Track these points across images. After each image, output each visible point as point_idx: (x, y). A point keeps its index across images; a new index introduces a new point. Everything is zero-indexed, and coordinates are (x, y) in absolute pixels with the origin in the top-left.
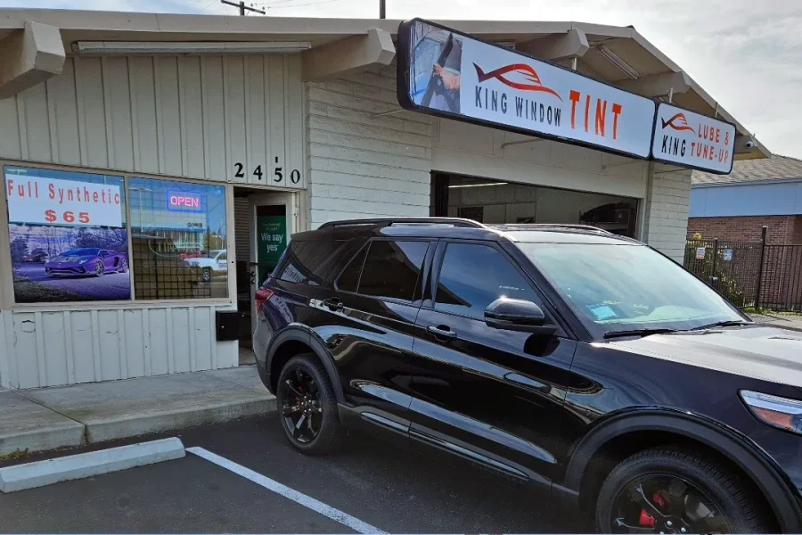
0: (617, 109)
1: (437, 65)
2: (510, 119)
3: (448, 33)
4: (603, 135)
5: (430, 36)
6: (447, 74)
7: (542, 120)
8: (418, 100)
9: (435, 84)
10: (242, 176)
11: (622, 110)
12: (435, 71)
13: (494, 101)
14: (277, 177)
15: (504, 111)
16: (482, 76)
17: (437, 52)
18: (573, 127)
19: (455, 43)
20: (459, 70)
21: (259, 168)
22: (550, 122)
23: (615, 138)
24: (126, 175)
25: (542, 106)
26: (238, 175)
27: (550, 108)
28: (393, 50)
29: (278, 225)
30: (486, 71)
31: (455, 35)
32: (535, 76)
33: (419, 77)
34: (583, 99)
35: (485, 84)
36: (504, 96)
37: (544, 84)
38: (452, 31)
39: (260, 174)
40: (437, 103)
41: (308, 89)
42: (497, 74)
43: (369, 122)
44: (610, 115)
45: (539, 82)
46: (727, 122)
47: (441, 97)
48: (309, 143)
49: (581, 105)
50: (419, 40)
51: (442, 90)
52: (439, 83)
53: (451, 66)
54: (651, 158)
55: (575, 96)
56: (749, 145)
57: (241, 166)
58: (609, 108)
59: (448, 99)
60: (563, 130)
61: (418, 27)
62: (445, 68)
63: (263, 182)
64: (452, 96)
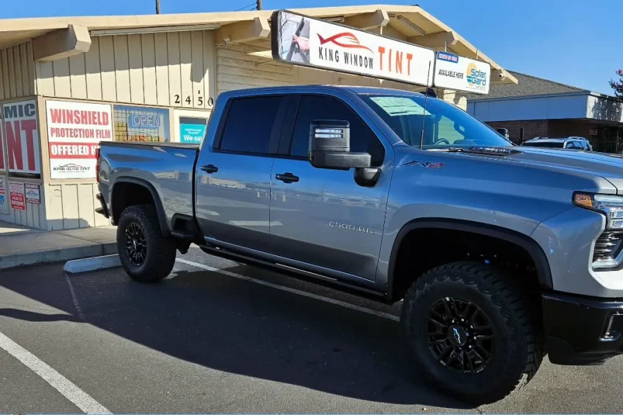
0: (410, 57)
1: (295, 36)
2: (341, 65)
3: (301, 17)
4: (401, 72)
5: (290, 19)
6: (301, 41)
7: (361, 65)
8: (284, 57)
9: (294, 47)
10: (179, 102)
11: (414, 57)
12: (294, 39)
13: (331, 55)
14: (200, 103)
15: (337, 61)
16: (323, 41)
17: (295, 28)
18: (381, 69)
19: (305, 23)
20: (309, 38)
21: (189, 98)
22: (366, 67)
23: (409, 74)
24: (112, 104)
25: (360, 57)
26: (176, 102)
27: (366, 58)
28: (269, 29)
29: (199, 130)
30: (325, 38)
31: (305, 18)
32: (356, 39)
33: (285, 44)
34: (387, 52)
35: (324, 46)
36: (337, 52)
37: (361, 44)
38: (303, 16)
39: (189, 101)
40: (296, 58)
41: (216, 50)
42: (332, 39)
43: (254, 68)
44: (405, 61)
45: (358, 43)
46: (485, 62)
47: (298, 54)
48: (217, 82)
49: (385, 56)
50: (284, 21)
51: (298, 50)
52: (297, 46)
53: (303, 36)
54: (434, 86)
55: (382, 50)
56: (500, 76)
57: (178, 97)
58: (405, 56)
59: (302, 55)
60: (375, 71)
61: (283, 14)
62: (300, 37)
63: (191, 106)
64: (305, 54)
